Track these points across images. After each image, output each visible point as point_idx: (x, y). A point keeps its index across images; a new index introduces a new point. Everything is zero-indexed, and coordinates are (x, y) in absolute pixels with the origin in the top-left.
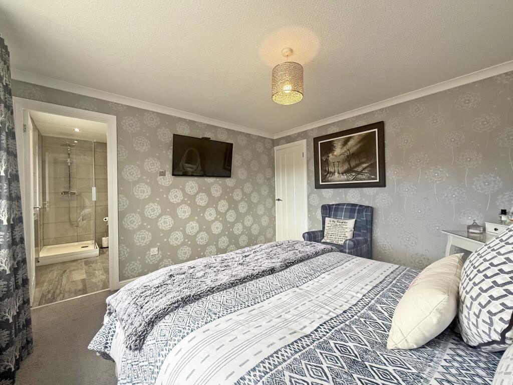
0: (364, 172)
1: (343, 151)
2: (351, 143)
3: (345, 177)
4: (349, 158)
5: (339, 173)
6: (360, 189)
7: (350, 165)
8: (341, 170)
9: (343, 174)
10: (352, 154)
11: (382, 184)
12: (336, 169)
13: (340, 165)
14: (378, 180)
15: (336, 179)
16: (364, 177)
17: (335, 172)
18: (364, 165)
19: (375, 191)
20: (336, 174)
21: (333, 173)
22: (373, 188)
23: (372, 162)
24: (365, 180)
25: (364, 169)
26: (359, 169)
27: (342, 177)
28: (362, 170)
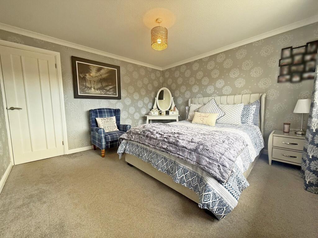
0: (110, 90)
1: (97, 75)
2: (102, 71)
3: (99, 92)
4: (102, 80)
5: (94, 89)
6: (108, 100)
7: (102, 85)
8: (96, 87)
9: (97, 89)
10: (103, 78)
11: (119, 98)
12: (93, 86)
13: (95, 84)
14: (117, 96)
15: (92, 93)
16: (110, 93)
17: (91, 87)
18: (111, 87)
19: (116, 102)
20: (92, 89)
21: (90, 88)
22: (115, 100)
23: (115, 86)
24: (111, 95)
25: (110, 89)
26: (108, 88)
27: (97, 92)
28: (109, 90)
